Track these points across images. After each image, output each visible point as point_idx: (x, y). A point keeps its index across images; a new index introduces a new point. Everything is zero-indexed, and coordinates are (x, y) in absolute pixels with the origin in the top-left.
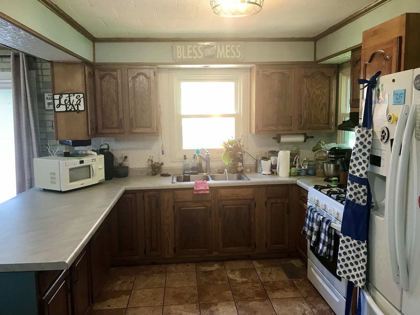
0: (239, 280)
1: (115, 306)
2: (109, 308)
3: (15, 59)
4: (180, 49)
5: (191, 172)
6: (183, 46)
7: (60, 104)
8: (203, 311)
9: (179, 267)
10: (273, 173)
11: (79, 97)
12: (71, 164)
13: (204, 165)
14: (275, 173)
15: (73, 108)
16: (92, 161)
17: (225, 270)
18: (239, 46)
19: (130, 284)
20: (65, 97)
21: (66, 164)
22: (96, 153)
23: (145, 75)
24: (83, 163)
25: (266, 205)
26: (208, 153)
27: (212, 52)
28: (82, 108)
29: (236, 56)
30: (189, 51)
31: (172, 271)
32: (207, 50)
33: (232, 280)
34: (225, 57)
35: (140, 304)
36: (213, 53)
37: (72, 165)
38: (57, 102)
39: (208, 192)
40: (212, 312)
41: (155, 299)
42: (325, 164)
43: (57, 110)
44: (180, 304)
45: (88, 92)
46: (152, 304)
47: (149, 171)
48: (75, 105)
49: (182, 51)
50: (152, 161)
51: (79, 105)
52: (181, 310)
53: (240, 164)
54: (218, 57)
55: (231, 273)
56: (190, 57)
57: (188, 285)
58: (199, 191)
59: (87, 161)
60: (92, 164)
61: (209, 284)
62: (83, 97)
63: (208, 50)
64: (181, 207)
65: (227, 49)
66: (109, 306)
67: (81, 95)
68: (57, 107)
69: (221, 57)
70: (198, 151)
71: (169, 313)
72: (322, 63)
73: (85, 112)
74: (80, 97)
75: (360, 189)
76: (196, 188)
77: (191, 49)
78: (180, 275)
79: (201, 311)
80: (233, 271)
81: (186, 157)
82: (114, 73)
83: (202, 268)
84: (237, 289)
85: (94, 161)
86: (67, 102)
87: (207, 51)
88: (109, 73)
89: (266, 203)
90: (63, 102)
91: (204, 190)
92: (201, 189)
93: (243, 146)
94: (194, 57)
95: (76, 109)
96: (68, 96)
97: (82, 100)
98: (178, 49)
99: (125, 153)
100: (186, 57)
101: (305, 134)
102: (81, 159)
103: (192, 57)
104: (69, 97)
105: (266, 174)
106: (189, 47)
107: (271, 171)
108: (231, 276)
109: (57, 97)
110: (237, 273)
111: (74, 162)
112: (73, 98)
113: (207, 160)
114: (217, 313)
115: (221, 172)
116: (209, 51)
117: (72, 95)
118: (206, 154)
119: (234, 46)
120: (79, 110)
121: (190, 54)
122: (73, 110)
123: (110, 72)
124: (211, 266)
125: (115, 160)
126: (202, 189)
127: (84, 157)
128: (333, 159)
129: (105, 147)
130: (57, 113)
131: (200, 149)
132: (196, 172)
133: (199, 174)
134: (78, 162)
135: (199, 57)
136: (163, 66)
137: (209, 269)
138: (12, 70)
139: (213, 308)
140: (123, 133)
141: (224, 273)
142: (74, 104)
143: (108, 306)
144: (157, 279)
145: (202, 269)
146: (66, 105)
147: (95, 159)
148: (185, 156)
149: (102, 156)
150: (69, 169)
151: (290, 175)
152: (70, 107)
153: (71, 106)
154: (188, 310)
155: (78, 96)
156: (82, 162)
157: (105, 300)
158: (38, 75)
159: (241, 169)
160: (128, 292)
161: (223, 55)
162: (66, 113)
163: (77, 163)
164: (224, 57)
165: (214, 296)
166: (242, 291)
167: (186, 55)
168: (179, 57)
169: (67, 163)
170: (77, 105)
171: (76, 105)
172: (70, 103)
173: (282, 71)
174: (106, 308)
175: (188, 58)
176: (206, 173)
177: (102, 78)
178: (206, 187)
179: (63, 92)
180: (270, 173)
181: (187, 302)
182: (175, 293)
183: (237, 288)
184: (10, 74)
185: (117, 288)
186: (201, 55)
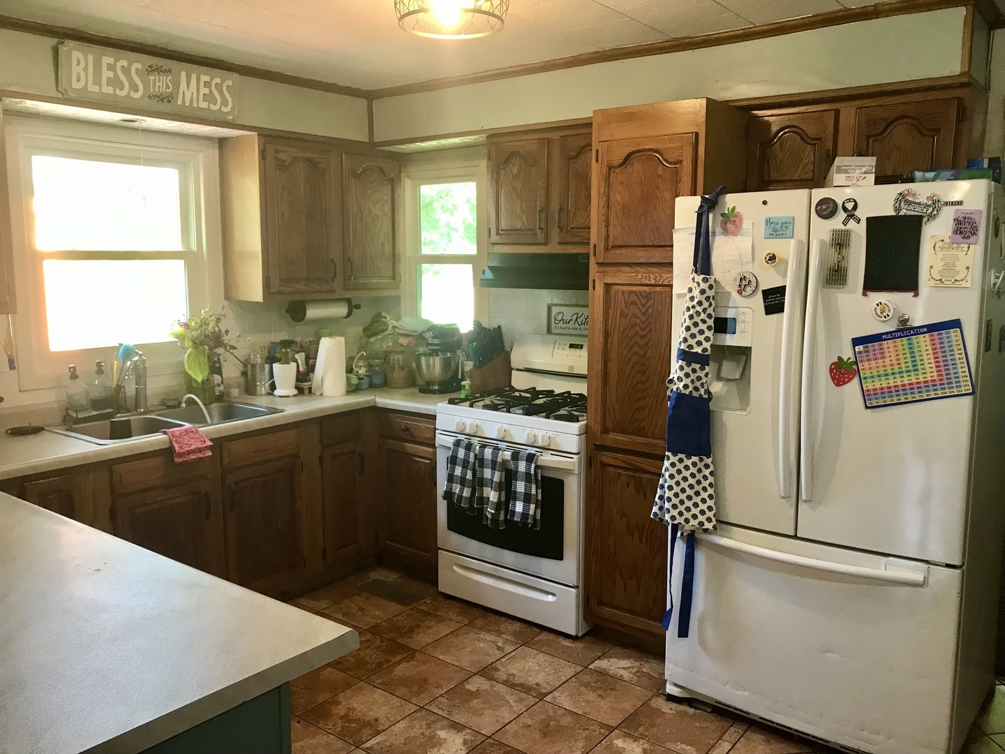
4: (80, 63)
6: (90, 57)
10: (300, 391)
13: (130, 389)
14: (306, 391)
18: (230, 83)
25: (321, 464)
26: (140, 355)
27: (168, 87)
29: (223, 106)
30: (107, 74)
32: (154, 78)
34: (198, 105)
36: (168, 90)
39: (209, 453)
42: (423, 359)
49: (86, 70)
53: (217, 378)
54: (180, 102)
56: (108, 90)
58: (188, 454)
63: (157, 80)
64: (134, 508)
65: (202, 85)
69: (187, 104)
70: (128, 352)
72: (386, 148)
75: (702, 374)
76: (179, 448)
77: (110, 67)
87: (154, 80)
89: (321, 458)
91: (200, 448)
92: (193, 447)
93: (227, 332)
94: (119, 93)
98: (74, 62)
100: (96, 89)
101: (349, 301)
103: (115, 91)
105: (289, 396)
106: (106, 60)
107: (296, 387)
113: (142, 375)
115: (173, 403)
116: (159, 81)
118: (137, 358)
119: (218, 80)
121: (110, 82)
126: (196, 447)
128: (437, 348)
132: (110, 410)
133: (118, 415)
135: (133, 94)
151: (353, 389)
159: (220, 392)
161: (192, 99)
164: (195, 105)
167: (97, 82)
168: (76, 85)
173: (314, 156)
175: (104, 91)
176: (135, 410)
178: (204, 442)
180: (295, 392)
186: (137, 90)
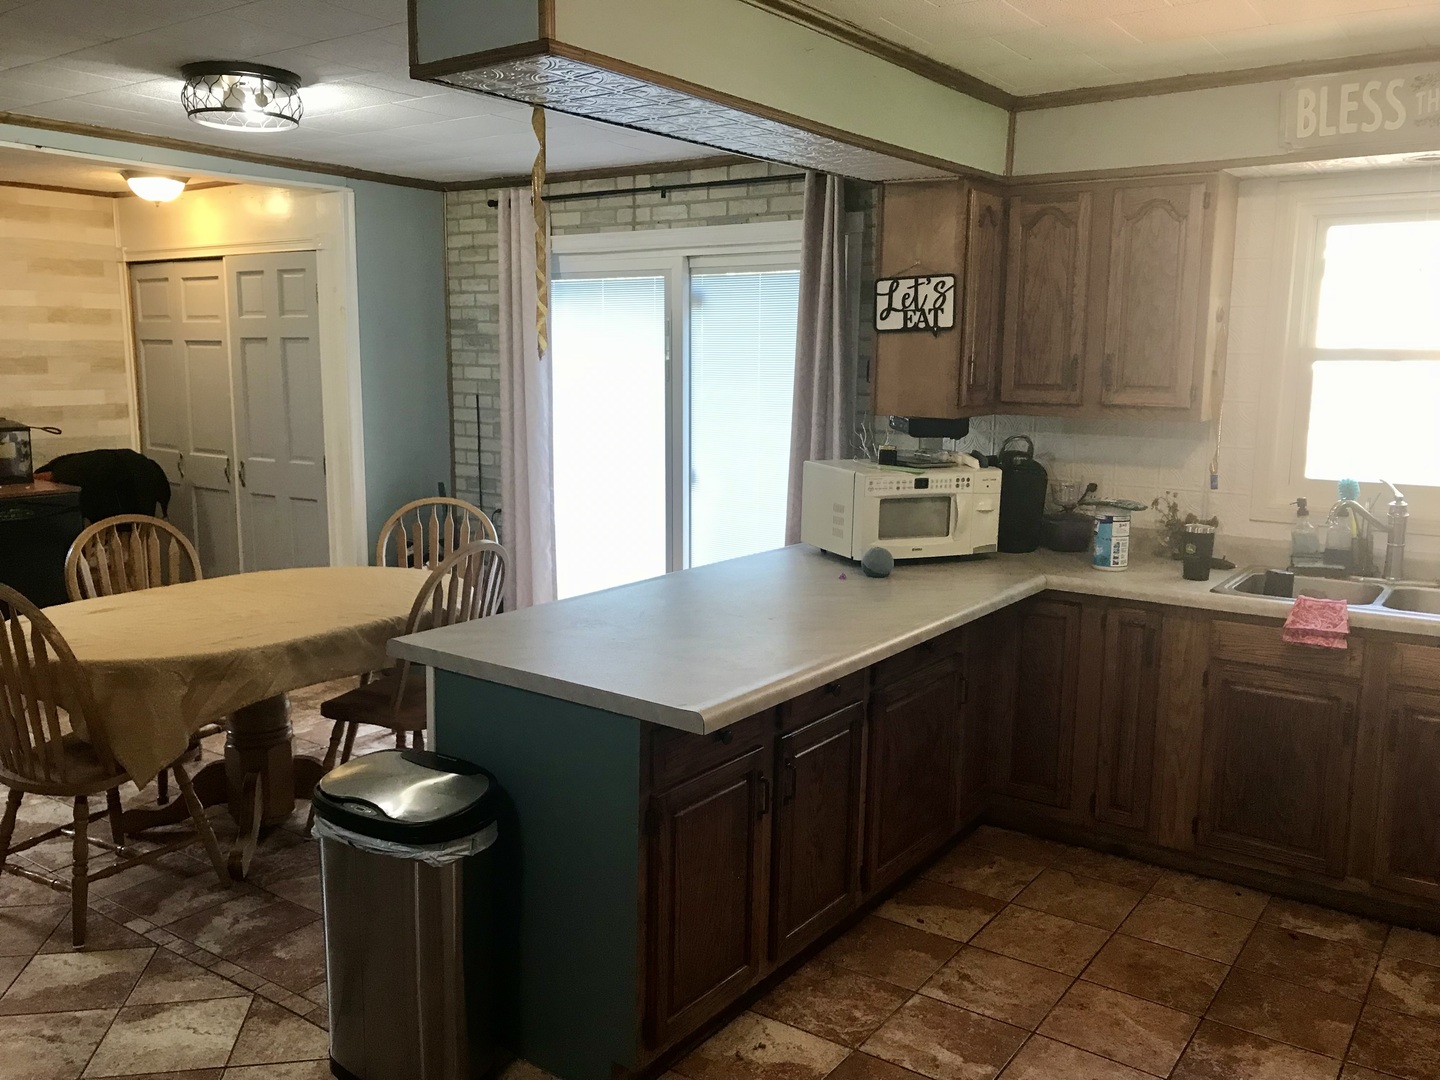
0: (1414, 1002)
1: (938, 927)
2: (921, 927)
3: (816, 182)
4: (1308, 104)
5: (1320, 565)
6: (1324, 91)
7: (890, 309)
8: (1200, 1045)
9: (1204, 888)
11: (942, 288)
12: (888, 485)
13: (1380, 545)
15: (922, 319)
16: (958, 486)
17: (1380, 954)
19: (1014, 885)
20: (905, 286)
21: (871, 483)
22: (976, 463)
23: (1169, 208)
24: (926, 486)
26: (1399, 500)
28: (946, 320)
30: (1347, 106)
31: (1173, 892)
32: (1424, 93)
33: (1384, 993)
35: (1010, 950)
37: (891, 488)
38: (882, 303)
39: (1343, 645)
40: (1231, 1061)
41: (1062, 951)
43: (881, 325)
44: (1138, 994)
45: (971, 270)
46: (1046, 961)
47: (1160, 540)
48: (930, 310)
49: (1316, 110)
50: (1174, 508)
51: (939, 312)
52: (1125, 1012)
55: (1397, 971)
56: (1348, 128)
57: (1197, 952)
58: (1304, 636)
59: (940, 481)
60: (954, 495)
61: (1279, 976)
62: (954, 286)
63: (1430, 96)
64: (1234, 683)
66: (922, 922)
67: (950, 281)
68: (882, 319)
70: (1348, 489)
71: (1082, 1005)
73: (955, 334)
74: (945, 288)
76: (1293, 622)
77: (1352, 97)
78: (1192, 913)
79: (1194, 1040)
80: (1407, 968)
81: (1307, 508)
82: (1066, 207)
83: (1291, 919)
84: (1383, 1031)
85: (963, 486)
86: (907, 303)
87: (1425, 97)
88: (1054, 208)
90: (897, 304)
91: (1325, 635)
92: (1312, 627)
94: (1366, 128)
95: (931, 324)
96: (912, 282)
97: (950, 295)
98: (1301, 103)
99: (1090, 474)
100: (1332, 131)
102: (919, 474)
103: (1360, 127)
104: (916, 286)
106: (1347, 89)
108: (1388, 981)
109: (883, 287)
110: (1422, 980)
111: (899, 482)
112: (927, 291)
113: (1397, 528)
114: (1250, 1069)
116: (1433, 97)
117: (925, 280)
118: (1393, 503)
120: (939, 328)
121: (1352, 117)
122: (922, 325)
123: (1057, 205)
124: (1327, 924)
125: (1054, 491)
126: (1318, 628)
127: (932, 470)
129: (1022, 446)
130: (882, 336)
131: (1360, 483)
132: (1343, 567)
134: (911, 482)
135: (1389, 125)
136: (1254, 170)
137: (1316, 930)
138: (804, 214)
139: (1245, 1052)
140: (1078, 405)
141: (1365, 963)
142: (926, 308)
143: (919, 921)
144: (1105, 900)
145: (1288, 922)
146: (905, 310)
147: (968, 480)
148: (1301, 503)
149: (997, 474)
150: (879, 500)
152: (915, 319)
153: (918, 314)
154: (1148, 1022)
155: (940, 285)
156: (922, 484)
157: (921, 901)
158: (868, 226)
160: (995, 907)
162: (905, 335)
163: (907, 485)
165: (1275, 1016)
166: (1397, 1041)
167: (1333, 120)
168: (1302, 133)
169: (875, 482)
170: (936, 310)
171: (933, 312)
172: (916, 305)
174: (913, 923)
175: (1342, 131)
176: (1383, 577)
177: (1030, 225)
178: (1335, 626)
179: (903, 272)
181: (1162, 998)
182: (1137, 958)
183: (1386, 1025)
184: (798, 228)
185: (970, 884)
186: (1394, 116)
